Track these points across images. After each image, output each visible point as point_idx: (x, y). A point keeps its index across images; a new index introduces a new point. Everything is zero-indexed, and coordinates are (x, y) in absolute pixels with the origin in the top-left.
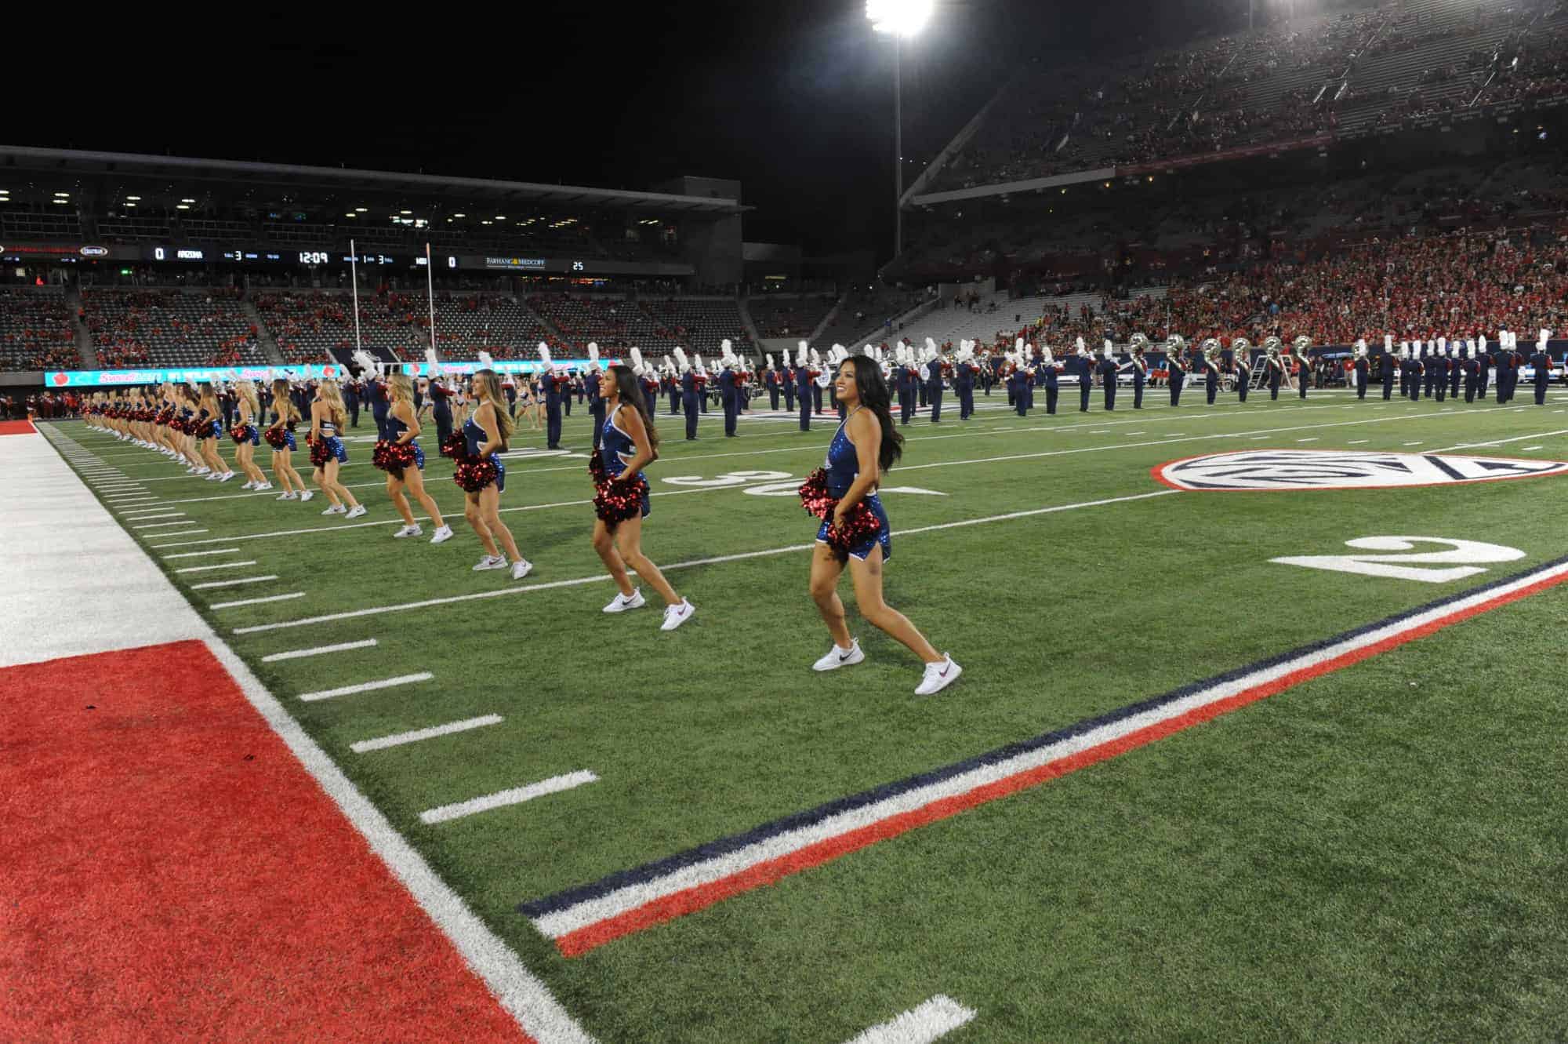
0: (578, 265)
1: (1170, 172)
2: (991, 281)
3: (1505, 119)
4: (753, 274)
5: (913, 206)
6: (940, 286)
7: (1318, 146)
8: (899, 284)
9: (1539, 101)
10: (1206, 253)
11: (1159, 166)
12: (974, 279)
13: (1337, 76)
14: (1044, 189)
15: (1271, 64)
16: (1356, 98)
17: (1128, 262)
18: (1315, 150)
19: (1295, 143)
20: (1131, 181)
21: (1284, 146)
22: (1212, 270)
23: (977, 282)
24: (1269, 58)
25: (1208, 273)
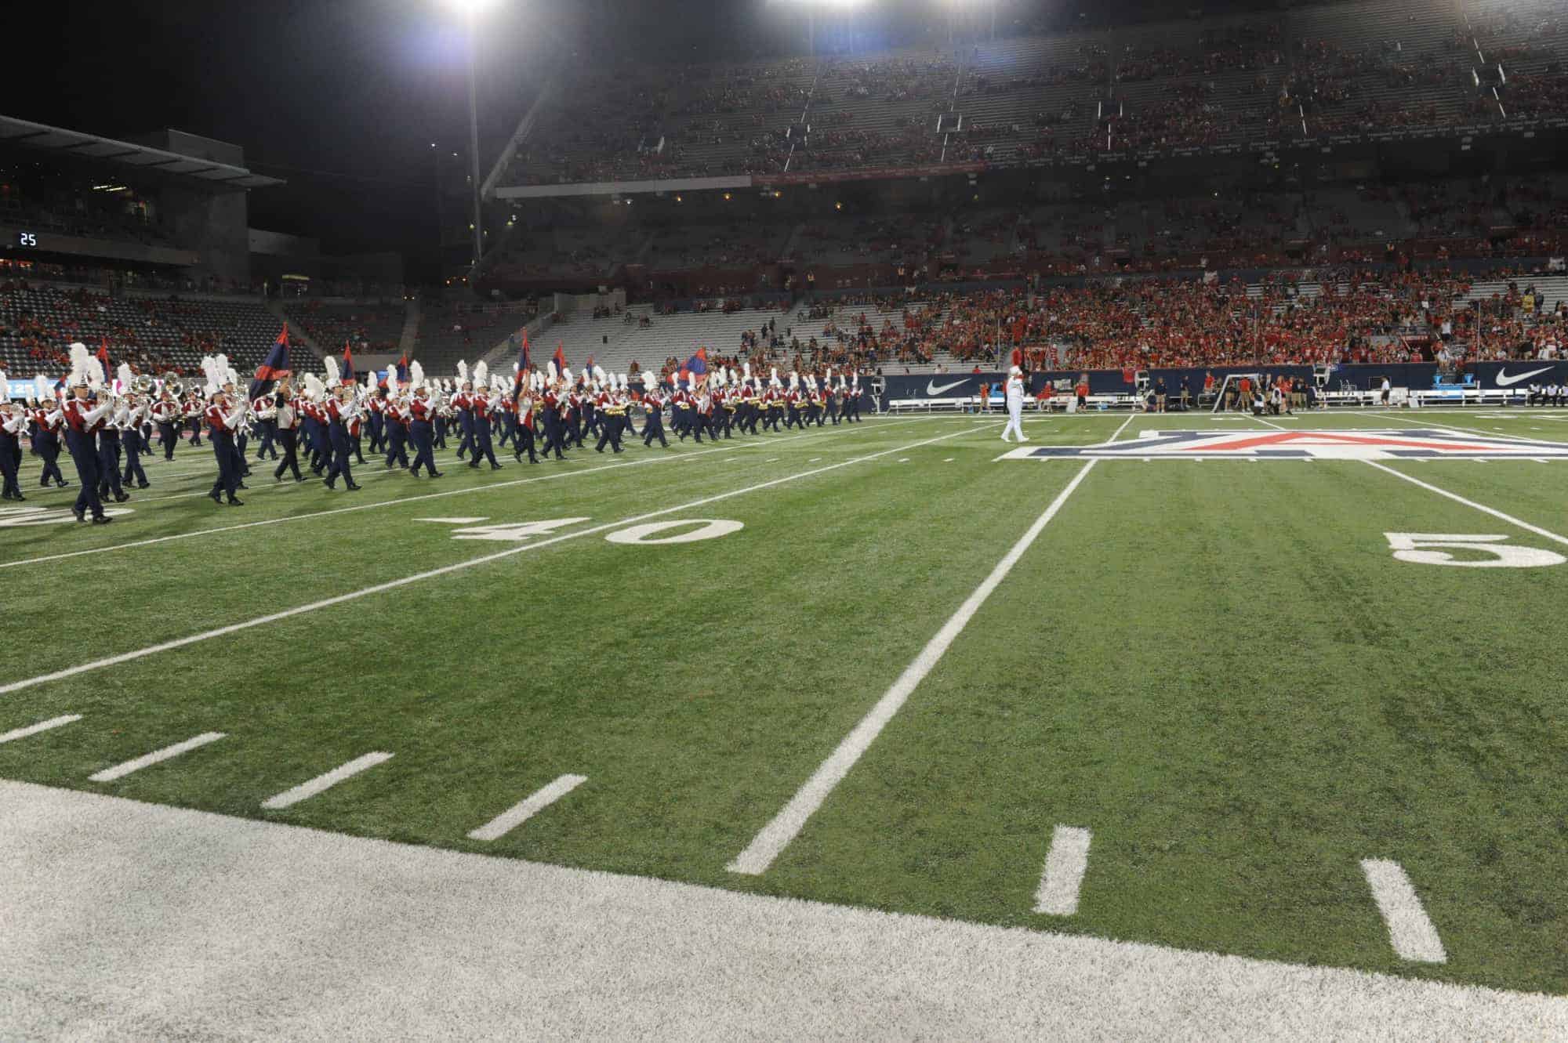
0: (28, 238)
1: (812, 186)
2: (619, 294)
3: (1144, 164)
4: (263, 269)
5: (495, 200)
6: (557, 296)
7: (968, 173)
8: (495, 292)
9: (1176, 150)
10: (901, 272)
11: (801, 179)
12: (596, 291)
13: (944, 109)
14: (665, 192)
15: (862, 90)
16: (981, 132)
17: (811, 278)
18: (965, 177)
19: (947, 168)
20: (767, 192)
21: (934, 170)
22: (913, 290)
23: (600, 294)
24: (857, 85)
25: (910, 293)
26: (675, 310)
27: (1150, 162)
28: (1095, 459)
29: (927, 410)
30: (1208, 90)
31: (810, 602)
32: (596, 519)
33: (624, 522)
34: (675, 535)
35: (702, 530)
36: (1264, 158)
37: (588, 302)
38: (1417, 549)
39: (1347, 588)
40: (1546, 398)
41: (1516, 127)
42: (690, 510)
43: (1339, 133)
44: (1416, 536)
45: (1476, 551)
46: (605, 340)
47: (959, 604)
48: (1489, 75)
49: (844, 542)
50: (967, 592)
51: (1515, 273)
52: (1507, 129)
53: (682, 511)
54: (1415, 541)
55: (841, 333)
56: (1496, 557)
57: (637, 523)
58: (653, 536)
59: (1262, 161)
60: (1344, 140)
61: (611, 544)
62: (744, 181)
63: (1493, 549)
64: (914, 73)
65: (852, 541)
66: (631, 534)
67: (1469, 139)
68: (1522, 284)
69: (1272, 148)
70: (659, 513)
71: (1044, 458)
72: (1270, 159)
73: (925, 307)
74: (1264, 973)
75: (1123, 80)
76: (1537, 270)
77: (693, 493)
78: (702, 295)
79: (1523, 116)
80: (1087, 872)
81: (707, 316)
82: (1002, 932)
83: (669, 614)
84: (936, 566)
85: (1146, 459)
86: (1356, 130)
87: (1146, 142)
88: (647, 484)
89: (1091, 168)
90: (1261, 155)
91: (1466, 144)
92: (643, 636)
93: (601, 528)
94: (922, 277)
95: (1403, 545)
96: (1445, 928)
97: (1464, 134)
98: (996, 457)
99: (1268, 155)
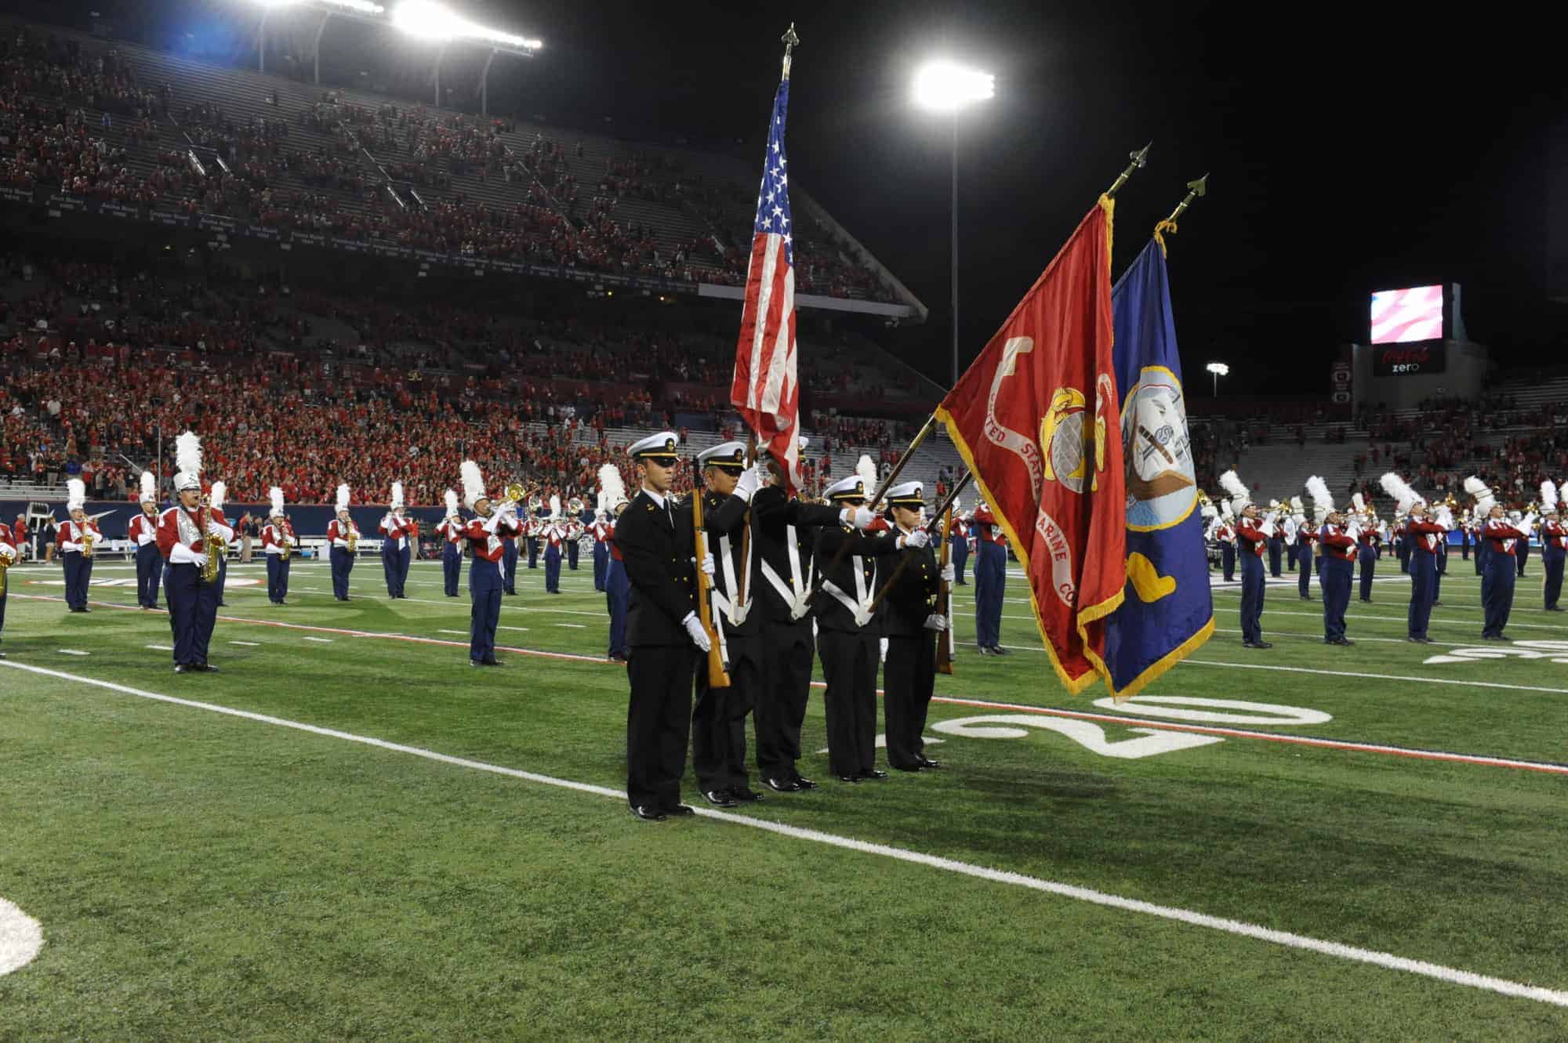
3: (58, 214)
27: (63, 210)
36: (215, 240)
41: (469, 263)
43: (295, 229)
48: (408, 198)
52: (461, 263)
59: (211, 244)
60: (308, 239)
67: (426, 266)
69: (227, 231)
72: (220, 243)
79: (471, 251)
90: (211, 236)
91: (423, 271)
97: (423, 259)
99: (220, 237)
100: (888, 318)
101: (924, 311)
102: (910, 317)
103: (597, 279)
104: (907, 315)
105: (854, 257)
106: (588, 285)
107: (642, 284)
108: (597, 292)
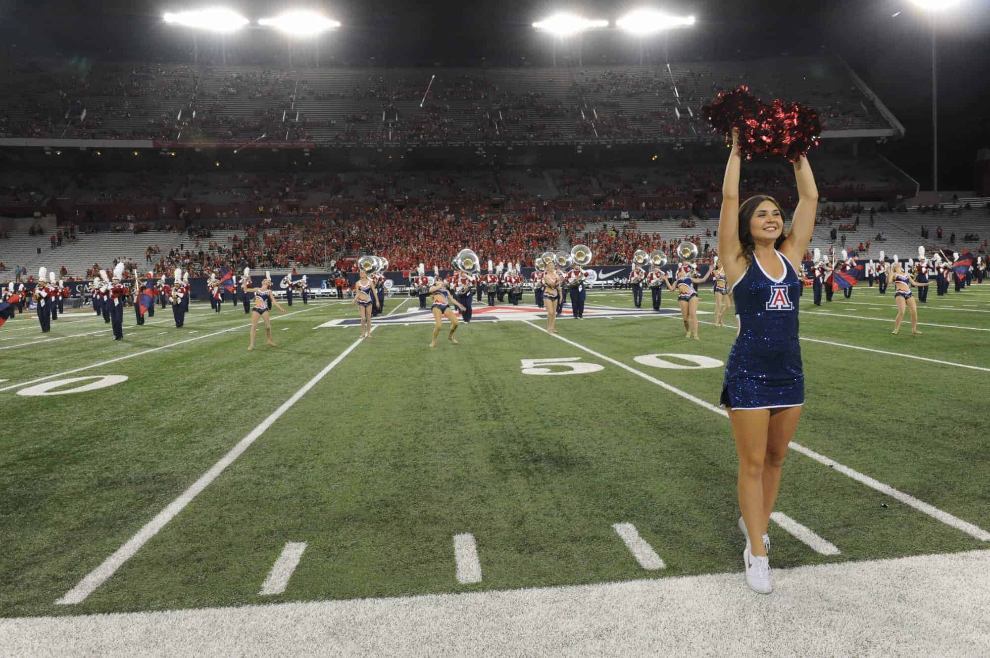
1: (197, 150)
2: (51, 218)
3: (411, 150)
7: (303, 148)
9: (429, 143)
10: (261, 209)
11: (190, 144)
12: (32, 216)
13: (288, 106)
14: (88, 148)
15: (232, 90)
16: (311, 123)
17: (198, 211)
18: (300, 151)
19: (290, 144)
20: (165, 152)
21: (282, 145)
22: (269, 220)
23: (36, 218)
24: (228, 87)
25: (267, 223)
26: (96, 230)
27: (414, 149)
28: (376, 325)
29: (280, 298)
30: (446, 109)
31: (163, 425)
32: (13, 379)
33: (35, 381)
34: (73, 388)
35: (96, 383)
36: (477, 150)
37: (25, 224)
38: (535, 367)
39: (493, 391)
40: (622, 285)
41: (603, 142)
42: (89, 370)
43: (516, 139)
44: (536, 360)
45: (563, 366)
46: (39, 251)
47: (265, 418)
48: (589, 114)
49: (197, 386)
50: (271, 411)
51: (606, 219)
52: (598, 143)
53: (84, 371)
54: (535, 363)
55: (220, 248)
56: (571, 369)
57: (47, 381)
58: (56, 389)
59: (477, 152)
60: (519, 143)
61: (21, 397)
62: (148, 144)
63: (571, 365)
64: (267, 83)
65: (203, 384)
66: (38, 389)
67: (581, 147)
68: (610, 224)
69: (482, 146)
70: (65, 373)
71: (346, 326)
72: (481, 151)
73: (277, 231)
74: (384, 604)
75: (397, 99)
76: (615, 217)
77: (94, 358)
78: (118, 220)
79: (605, 137)
80: (298, 567)
81: (119, 235)
82: (236, 610)
83: (55, 442)
84: (256, 396)
85: (407, 324)
86: (524, 138)
87: (411, 137)
88: (61, 353)
89: (380, 150)
90: (476, 149)
91: (579, 150)
92: (30, 459)
93: (15, 386)
94: (275, 214)
95: (529, 367)
96: (486, 563)
97: (578, 144)
98: (316, 326)
99: (479, 149)
100: (879, 138)
101: (903, 130)
102: (894, 136)
103: (677, 141)
104: (892, 135)
105: (871, 105)
106: (673, 145)
107: (705, 139)
108: (679, 147)
